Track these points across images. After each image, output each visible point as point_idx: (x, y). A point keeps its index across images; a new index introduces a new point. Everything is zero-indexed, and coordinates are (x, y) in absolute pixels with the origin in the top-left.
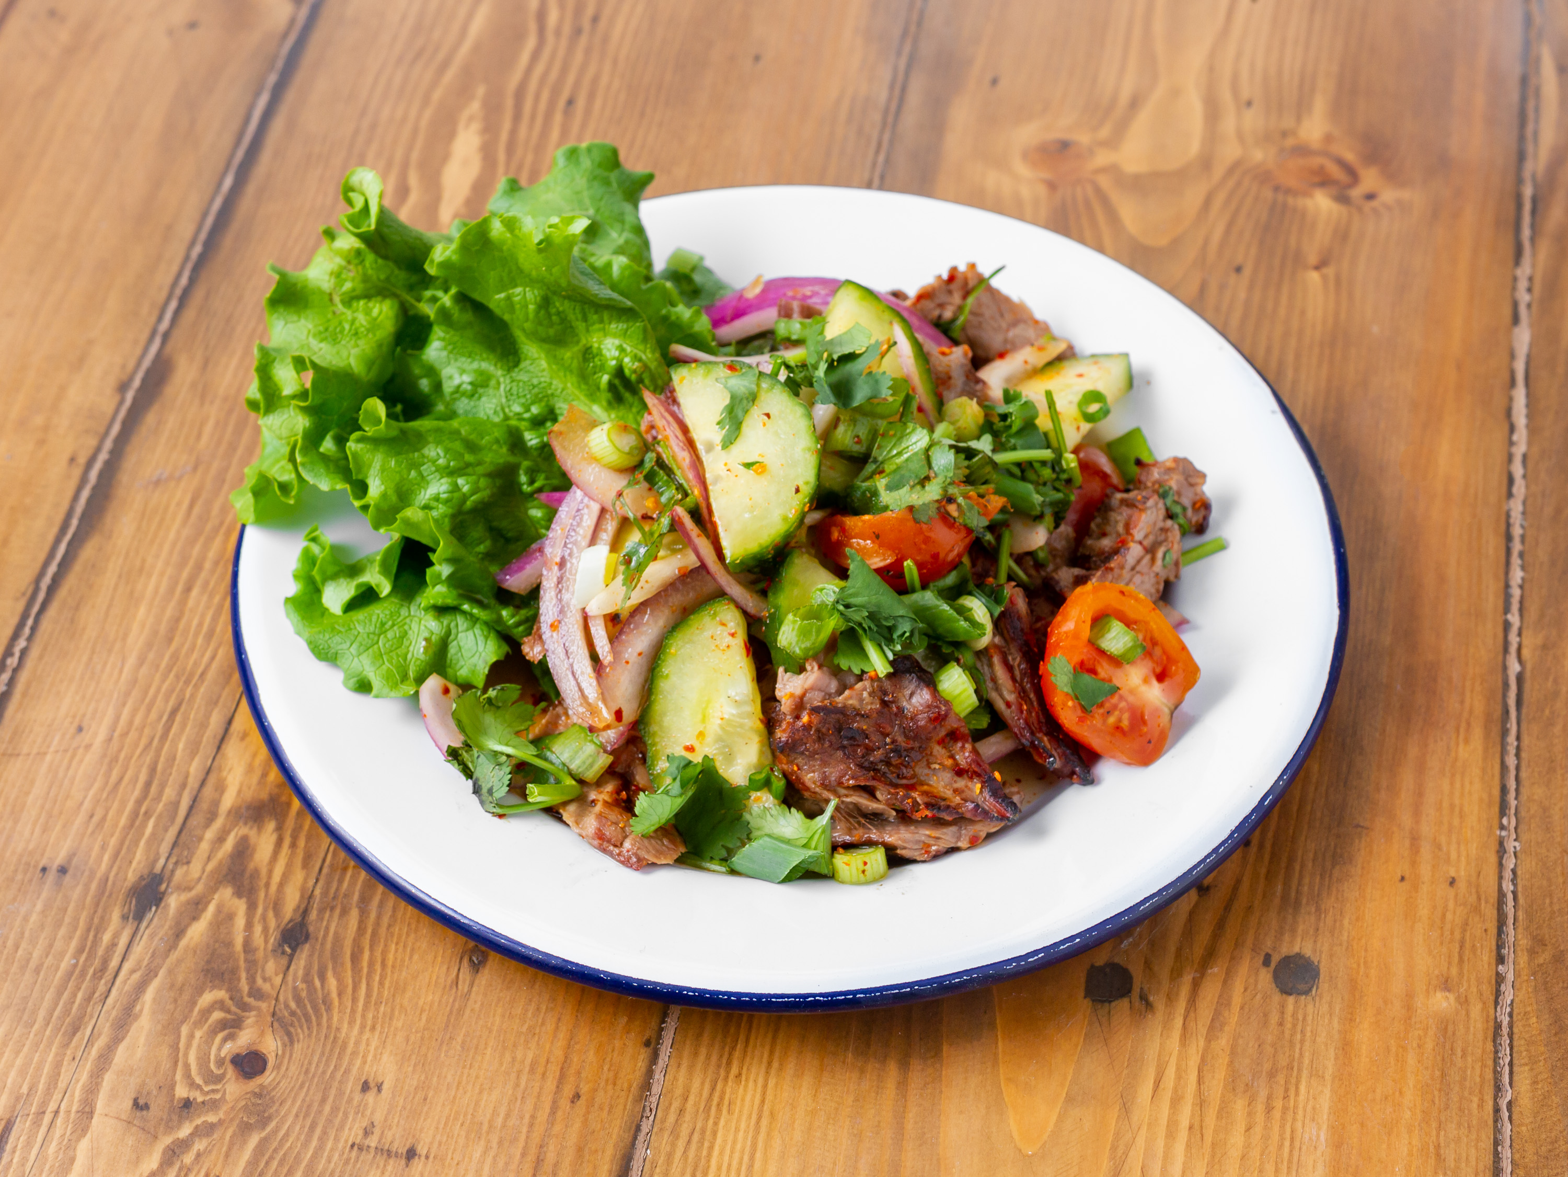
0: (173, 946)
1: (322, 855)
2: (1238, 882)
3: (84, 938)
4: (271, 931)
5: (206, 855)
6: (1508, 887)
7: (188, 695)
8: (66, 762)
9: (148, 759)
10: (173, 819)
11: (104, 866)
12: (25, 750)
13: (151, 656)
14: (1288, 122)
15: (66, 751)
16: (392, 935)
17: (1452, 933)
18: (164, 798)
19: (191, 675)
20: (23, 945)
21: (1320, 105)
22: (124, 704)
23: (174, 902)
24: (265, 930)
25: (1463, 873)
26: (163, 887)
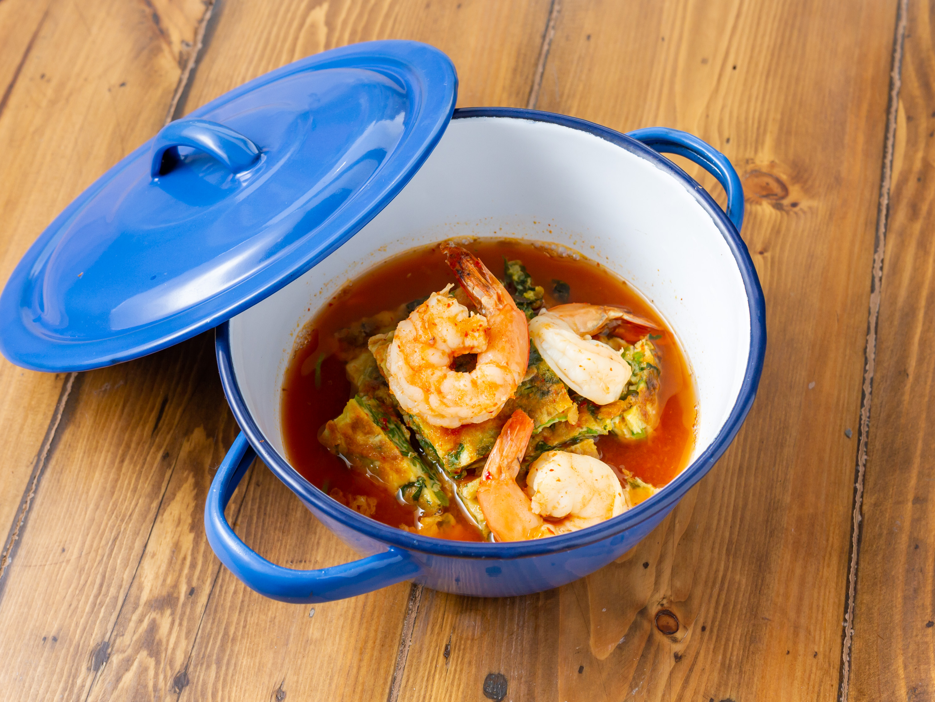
0: (115, 688)
1: (196, 631)
2: (698, 653)
3: (67, 682)
4: (168, 678)
5: (133, 631)
6: (846, 658)
7: (122, 530)
8: (56, 570)
9: (101, 570)
10: (114, 607)
11: (77, 636)
12: (34, 564)
13: (102, 503)
14: (749, 154)
15: (56, 564)
16: (234, 682)
17: (814, 687)
18: (110, 594)
19: (124, 516)
20: (34, 686)
21: (769, 141)
22: (88, 535)
23: (115, 659)
24: (165, 677)
25: (821, 650)
26: (109, 650)
